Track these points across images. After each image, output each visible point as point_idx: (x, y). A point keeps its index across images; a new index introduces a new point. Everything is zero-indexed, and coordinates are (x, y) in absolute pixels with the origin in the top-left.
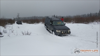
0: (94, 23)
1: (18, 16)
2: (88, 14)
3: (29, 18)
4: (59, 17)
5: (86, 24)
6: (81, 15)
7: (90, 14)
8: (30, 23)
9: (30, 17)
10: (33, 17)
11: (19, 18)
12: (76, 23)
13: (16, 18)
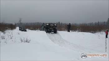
0: (101, 32)
1: (20, 21)
2: (95, 23)
3: (31, 23)
4: (64, 24)
5: (93, 34)
6: (88, 24)
7: (97, 22)
8: (32, 30)
9: (33, 23)
10: (36, 23)
11: (21, 23)
12: (82, 31)
13: (18, 23)
